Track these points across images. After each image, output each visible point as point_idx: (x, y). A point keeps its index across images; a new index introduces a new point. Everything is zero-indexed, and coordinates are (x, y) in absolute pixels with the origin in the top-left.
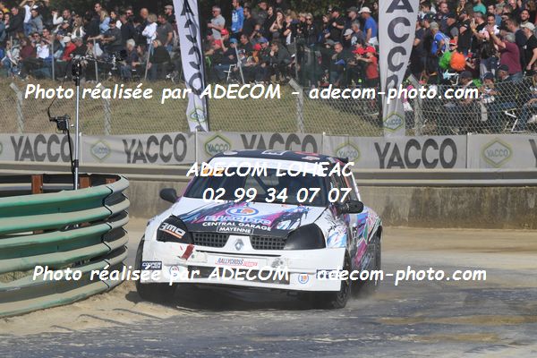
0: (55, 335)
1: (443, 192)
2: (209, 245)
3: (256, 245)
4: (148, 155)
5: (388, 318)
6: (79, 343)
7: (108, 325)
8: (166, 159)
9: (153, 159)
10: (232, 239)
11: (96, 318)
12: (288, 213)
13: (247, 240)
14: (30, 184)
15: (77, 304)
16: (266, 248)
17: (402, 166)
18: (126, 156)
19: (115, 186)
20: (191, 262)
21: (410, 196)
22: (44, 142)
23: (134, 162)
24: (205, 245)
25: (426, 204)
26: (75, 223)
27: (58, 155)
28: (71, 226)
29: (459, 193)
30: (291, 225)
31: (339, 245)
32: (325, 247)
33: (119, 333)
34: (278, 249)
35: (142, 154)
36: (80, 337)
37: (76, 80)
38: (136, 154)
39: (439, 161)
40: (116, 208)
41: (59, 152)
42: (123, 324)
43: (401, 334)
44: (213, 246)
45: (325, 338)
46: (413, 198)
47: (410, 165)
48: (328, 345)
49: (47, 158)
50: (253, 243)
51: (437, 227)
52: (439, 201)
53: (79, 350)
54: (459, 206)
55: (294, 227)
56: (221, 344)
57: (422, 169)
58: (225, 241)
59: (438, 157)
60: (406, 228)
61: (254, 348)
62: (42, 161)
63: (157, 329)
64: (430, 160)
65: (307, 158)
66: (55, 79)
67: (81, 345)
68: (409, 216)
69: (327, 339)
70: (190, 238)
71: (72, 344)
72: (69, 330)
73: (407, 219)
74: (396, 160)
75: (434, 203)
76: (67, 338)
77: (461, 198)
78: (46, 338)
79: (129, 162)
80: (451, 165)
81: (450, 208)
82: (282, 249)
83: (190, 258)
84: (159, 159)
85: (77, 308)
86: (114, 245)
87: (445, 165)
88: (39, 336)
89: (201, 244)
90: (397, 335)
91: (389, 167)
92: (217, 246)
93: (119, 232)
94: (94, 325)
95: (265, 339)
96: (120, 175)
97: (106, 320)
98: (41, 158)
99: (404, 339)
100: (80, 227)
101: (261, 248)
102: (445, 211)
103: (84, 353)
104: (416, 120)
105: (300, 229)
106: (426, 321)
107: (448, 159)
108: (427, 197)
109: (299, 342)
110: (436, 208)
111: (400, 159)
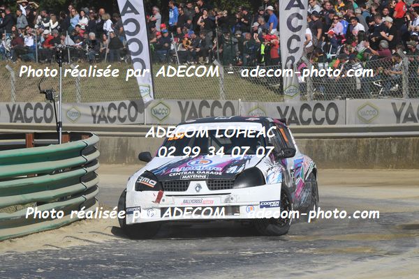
0: (48, 252)
1: (329, 142)
3: (211, 187)
4: (109, 117)
5: (293, 236)
6: (65, 257)
7: (86, 244)
8: (122, 120)
9: (113, 120)
10: (193, 184)
11: (78, 238)
12: (235, 160)
13: (204, 184)
14: (24, 140)
15: (62, 229)
16: (219, 189)
17: (298, 124)
18: (92, 118)
19: (89, 141)
21: (304, 146)
22: (31, 109)
23: (98, 122)
25: (316, 152)
26: (60, 168)
27: (42, 118)
28: (57, 171)
29: (341, 143)
30: (238, 169)
31: (275, 182)
32: (265, 184)
33: (95, 249)
34: (229, 188)
35: (104, 117)
36: (67, 253)
37: (59, 63)
38: (100, 116)
40: (90, 157)
41: (43, 116)
42: (97, 243)
45: (247, 251)
46: (306, 147)
47: (304, 123)
49: (33, 120)
50: (208, 185)
52: (325, 149)
53: (66, 263)
54: (341, 153)
55: (240, 170)
57: (312, 125)
59: (324, 116)
61: (196, 259)
62: (30, 122)
63: (123, 246)
64: (318, 119)
65: (250, 119)
66: (38, 62)
67: (67, 259)
71: (60, 258)
72: (58, 247)
74: (293, 119)
75: (322, 151)
76: (56, 254)
77: (342, 147)
78: (41, 254)
79: (94, 122)
80: (334, 122)
81: (334, 154)
82: (232, 188)
84: (117, 120)
85: (63, 232)
86: (89, 184)
87: (330, 122)
88: (36, 252)
93: (93, 175)
94: (75, 244)
95: (203, 253)
96: (92, 133)
97: (85, 240)
98: (29, 120)
99: (307, 251)
100: (63, 172)
101: (216, 189)
102: (330, 156)
103: (70, 265)
104: (308, 90)
105: (245, 171)
107: (332, 118)
108: (317, 146)
110: (324, 154)
111: (296, 118)
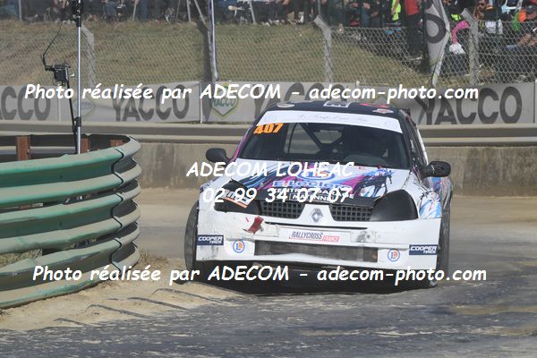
0: (63, 331)
1: (506, 152)
2: (280, 216)
3: (336, 215)
4: (141, 111)
5: (463, 307)
6: (94, 340)
7: (124, 317)
8: (164, 116)
9: (148, 116)
10: (308, 209)
11: (110, 309)
12: (368, 177)
13: (326, 210)
14: (14, 148)
15: (83, 293)
16: (348, 219)
17: (454, 122)
18: (114, 113)
19: (127, 149)
20: (259, 236)
21: (465, 158)
22: (14, 96)
23: (125, 119)
24: (275, 215)
25: (485, 168)
26: (79, 194)
27: (31, 112)
28: (73, 199)
29: (526, 154)
30: (376, 191)
31: (433, 216)
32: (417, 217)
33: (140, 326)
34: (364, 220)
35: (134, 110)
36: (94, 332)
37: (77, 20)
38: (127, 109)
39: (477, 116)
40: (127, 176)
41: (33, 108)
42: (142, 316)
43: (483, 326)
44: (285, 216)
45: (390, 331)
46: (468, 161)
47: (463, 120)
48: (396, 339)
49: (17, 115)
50: (333, 213)
51: (498, 195)
52: (500, 164)
53: (96, 348)
54: (526, 169)
55: (381, 193)
56: (267, 340)
57: (477, 124)
58: (300, 211)
59: (498, 110)
60: (461, 196)
61: (308, 343)
62: (12, 119)
63: (185, 322)
64: (488, 113)
65: (378, 111)
66: (23, 19)
67: (97, 342)
68: (464, 183)
69: (394, 333)
70: (257, 208)
71: (85, 341)
72: (78, 323)
73: (461, 185)
74: (446, 114)
75: (494, 167)
76: (77, 333)
77: (528, 160)
78: (51, 334)
79: (118, 119)
80: (514, 119)
81: (515, 172)
82: (368, 220)
83: (258, 232)
84: (155, 116)
85: (84, 298)
86: (125, 220)
87: (507, 119)
88: (42, 330)
89: (270, 215)
90: (478, 327)
91: (438, 122)
92: (289, 217)
94: (107, 317)
95: (318, 333)
97: (122, 312)
98: (11, 116)
99: (488, 332)
100: (84, 199)
101: (343, 219)
102: (508, 175)
103: (103, 351)
104: (472, 65)
105: (387, 195)
106: (511, 309)
107: (511, 111)
108: (485, 158)
109: (359, 336)
110: (497, 172)
111: (451, 113)
